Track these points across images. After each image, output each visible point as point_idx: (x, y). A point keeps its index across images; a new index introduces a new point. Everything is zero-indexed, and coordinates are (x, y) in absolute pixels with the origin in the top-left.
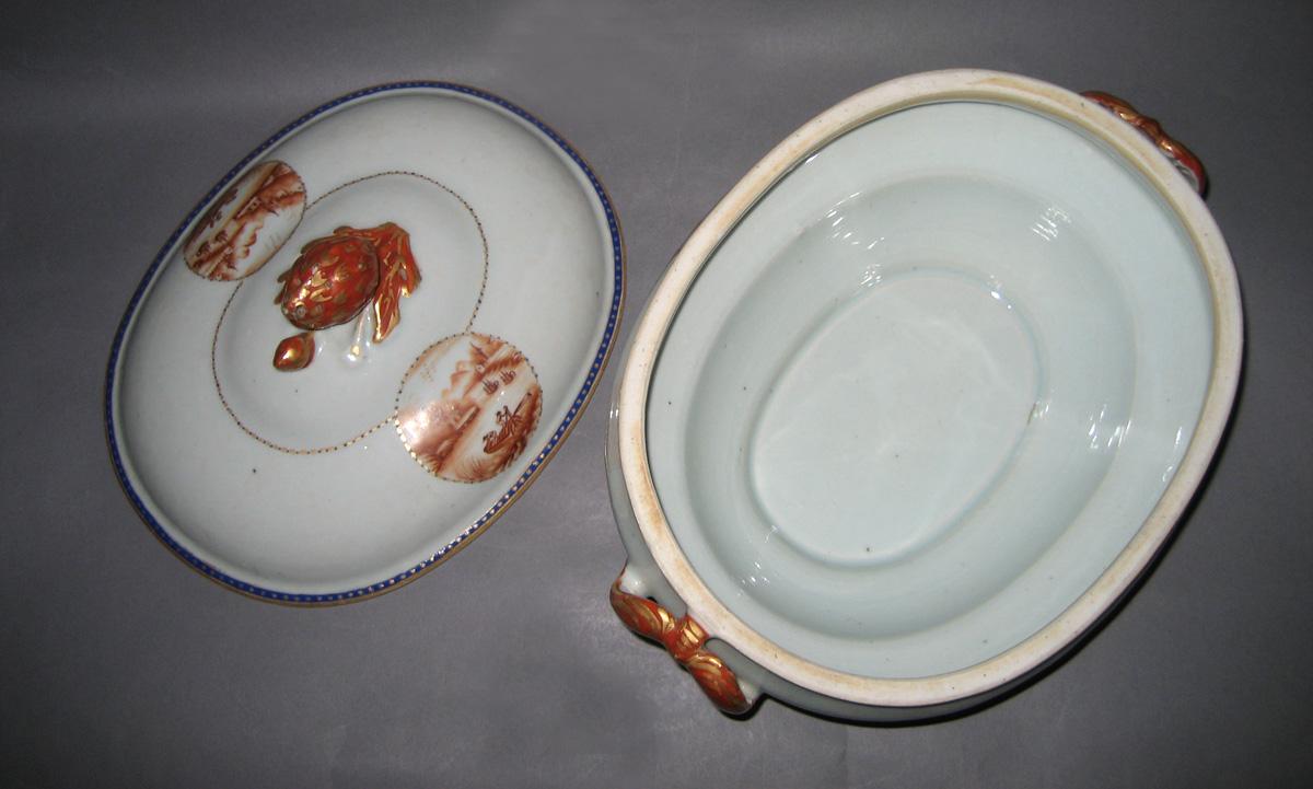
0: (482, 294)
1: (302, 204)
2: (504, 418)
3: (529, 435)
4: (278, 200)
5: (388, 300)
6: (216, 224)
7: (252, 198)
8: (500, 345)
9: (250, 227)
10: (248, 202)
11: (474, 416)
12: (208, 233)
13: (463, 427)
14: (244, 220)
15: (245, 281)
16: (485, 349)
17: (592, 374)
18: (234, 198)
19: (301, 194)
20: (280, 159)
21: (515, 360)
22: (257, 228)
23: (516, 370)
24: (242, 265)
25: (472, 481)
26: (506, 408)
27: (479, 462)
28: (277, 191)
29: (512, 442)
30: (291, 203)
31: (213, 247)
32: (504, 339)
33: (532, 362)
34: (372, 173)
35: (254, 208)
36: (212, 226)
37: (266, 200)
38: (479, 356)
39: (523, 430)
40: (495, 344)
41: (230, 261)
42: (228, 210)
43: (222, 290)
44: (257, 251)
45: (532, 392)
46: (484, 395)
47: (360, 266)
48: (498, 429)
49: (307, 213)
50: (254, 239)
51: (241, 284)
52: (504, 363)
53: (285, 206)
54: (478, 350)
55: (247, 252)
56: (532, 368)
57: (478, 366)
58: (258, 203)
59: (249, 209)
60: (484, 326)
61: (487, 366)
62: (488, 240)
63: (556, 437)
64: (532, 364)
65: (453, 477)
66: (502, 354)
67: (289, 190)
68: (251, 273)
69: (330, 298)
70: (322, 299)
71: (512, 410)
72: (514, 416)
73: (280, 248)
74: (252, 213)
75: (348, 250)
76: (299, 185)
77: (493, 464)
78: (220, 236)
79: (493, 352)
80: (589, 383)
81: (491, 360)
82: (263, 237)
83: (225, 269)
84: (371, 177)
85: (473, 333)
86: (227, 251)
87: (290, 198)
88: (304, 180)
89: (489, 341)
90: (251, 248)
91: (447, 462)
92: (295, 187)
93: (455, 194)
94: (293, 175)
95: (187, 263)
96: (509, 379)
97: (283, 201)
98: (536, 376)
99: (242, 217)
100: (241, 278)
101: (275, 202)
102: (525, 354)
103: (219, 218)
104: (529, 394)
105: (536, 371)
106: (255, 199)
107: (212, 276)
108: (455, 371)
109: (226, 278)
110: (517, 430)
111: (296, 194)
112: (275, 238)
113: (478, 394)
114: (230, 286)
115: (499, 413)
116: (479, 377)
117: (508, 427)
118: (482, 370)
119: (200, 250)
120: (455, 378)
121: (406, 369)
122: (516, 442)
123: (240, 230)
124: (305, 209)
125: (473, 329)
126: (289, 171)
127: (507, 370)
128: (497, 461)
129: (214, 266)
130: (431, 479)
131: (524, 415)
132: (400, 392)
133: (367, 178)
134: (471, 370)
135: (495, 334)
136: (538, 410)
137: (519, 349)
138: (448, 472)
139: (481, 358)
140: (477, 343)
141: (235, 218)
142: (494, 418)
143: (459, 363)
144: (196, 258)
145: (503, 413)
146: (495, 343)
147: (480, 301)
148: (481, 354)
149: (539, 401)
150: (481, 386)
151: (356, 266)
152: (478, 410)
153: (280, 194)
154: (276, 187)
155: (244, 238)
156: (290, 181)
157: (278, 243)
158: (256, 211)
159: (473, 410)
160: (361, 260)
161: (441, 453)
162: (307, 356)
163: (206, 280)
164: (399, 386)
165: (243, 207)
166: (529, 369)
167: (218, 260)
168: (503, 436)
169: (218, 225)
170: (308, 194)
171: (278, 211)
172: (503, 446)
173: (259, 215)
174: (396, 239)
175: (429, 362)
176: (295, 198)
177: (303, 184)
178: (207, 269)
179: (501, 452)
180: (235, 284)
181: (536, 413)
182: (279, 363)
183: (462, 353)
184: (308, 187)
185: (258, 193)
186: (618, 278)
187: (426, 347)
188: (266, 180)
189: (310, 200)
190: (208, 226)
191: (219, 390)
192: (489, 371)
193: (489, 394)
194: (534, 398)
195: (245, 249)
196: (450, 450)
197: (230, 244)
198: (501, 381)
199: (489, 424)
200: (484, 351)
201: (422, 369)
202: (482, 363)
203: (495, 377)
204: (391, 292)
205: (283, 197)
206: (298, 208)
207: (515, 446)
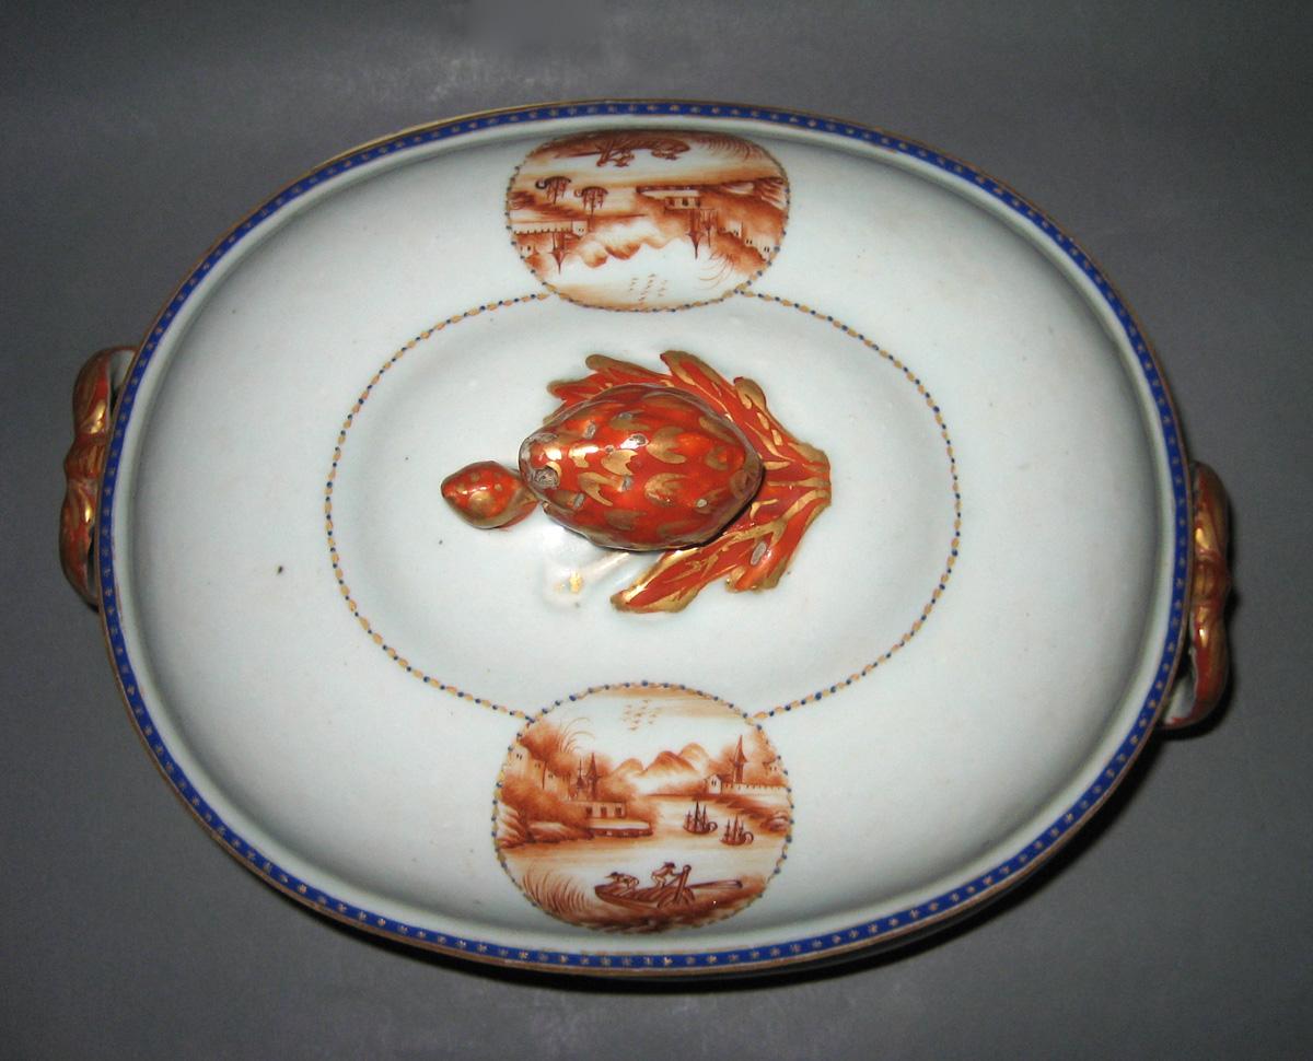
0: (833, 690)
1: (742, 278)
2: (669, 878)
3: (680, 926)
4: (723, 234)
5: (697, 565)
6: (610, 166)
7: (692, 187)
8: (777, 783)
9: (643, 228)
10: (680, 187)
11: (634, 835)
12: (583, 168)
13: (603, 832)
14: (646, 209)
15: (554, 299)
16: (750, 766)
17: (854, 934)
18: (671, 157)
19: (759, 260)
20: (793, 174)
21: (773, 824)
22: (649, 242)
23: (758, 838)
24: (574, 272)
25: (537, 903)
26: (688, 869)
27: (573, 892)
28: (735, 218)
29: (647, 913)
30: (731, 258)
31: (569, 198)
32: (792, 780)
33: (792, 849)
34: (883, 346)
35: (679, 205)
36: (600, 163)
37: (705, 214)
38: (733, 767)
39: (678, 914)
40: (771, 772)
41: (565, 245)
42: (646, 166)
43: (513, 275)
44: (614, 277)
45: (746, 886)
46: (680, 823)
47: (702, 503)
48: (646, 882)
49: (738, 297)
50: (626, 252)
51: (542, 297)
52: (754, 812)
53: (722, 253)
54: (742, 757)
55: (600, 261)
56: (784, 857)
57: (715, 778)
58: (692, 204)
59: (671, 200)
60: (785, 736)
61: (727, 790)
62: (926, 624)
63: (713, 959)
64: (788, 853)
65: (519, 876)
66: (766, 798)
67: (750, 235)
68: (570, 297)
69: (609, 504)
70: (594, 493)
71: (692, 879)
72: (688, 889)
73: (646, 310)
74: (667, 210)
75: (711, 463)
76: (771, 245)
77: (588, 912)
78: (594, 192)
79: (756, 782)
80: (837, 939)
81: (741, 790)
82: (644, 261)
83: (546, 249)
84: (876, 348)
85: (759, 728)
86: (578, 226)
87: (738, 249)
88: (786, 243)
89: (770, 760)
90: (612, 260)
91: (531, 850)
92: (761, 241)
93: (958, 505)
94: (780, 217)
95: (513, 180)
96: (736, 839)
97: (726, 244)
98: (777, 871)
99: (650, 199)
100: (553, 289)
101: (713, 230)
102: (796, 830)
103: (621, 164)
104: (739, 883)
105: (784, 866)
106: (694, 193)
107: (521, 238)
108: (676, 749)
109: (534, 263)
110: (669, 905)
111: (753, 252)
112: (656, 285)
113: (673, 814)
114: (525, 282)
115: (670, 866)
116: (699, 794)
117: (661, 892)
118: (716, 790)
119: (548, 182)
120: (666, 760)
121: (616, 679)
122: (650, 917)
123: (625, 217)
124: (739, 290)
125: (767, 724)
126: (780, 206)
127: (747, 825)
128: (599, 914)
129: (538, 228)
130: (487, 848)
131: (703, 900)
132: (573, 698)
133: (868, 343)
134: (699, 772)
135: (786, 763)
136: (729, 911)
137: (795, 815)
138: (518, 863)
139: (732, 771)
140: (749, 748)
141: (639, 190)
142: (658, 864)
143: (695, 746)
144: (530, 187)
145: (679, 869)
146: (773, 773)
147: (818, 697)
148: (739, 767)
149: (742, 903)
150: (688, 807)
151: (698, 497)
152: (648, 833)
153: (733, 226)
154: (741, 211)
155: (618, 235)
156: (767, 224)
157: (651, 299)
158: (675, 213)
159: (641, 825)
160: (713, 494)
161: (538, 832)
162: (502, 520)
163: (507, 237)
164: (582, 689)
165: (666, 187)
166: (777, 853)
167: (553, 225)
168: (645, 896)
169: (609, 174)
170: (769, 272)
171: (704, 250)
172: (626, 905)
173: (675, 225)
174: (804, 491)
175: (656, 702)
176: (746, 259)
177: (777, 249)
178: (527, 219)
179: (615, 909)
180: (538, 288)
181: (720, 912)
182: (456, 488)
183: (714, 738)
184: (780, 261)
185: (707, 189)
186: (1039, 845)
187: (676, 680)
188: (739, 183)
189: (759, 286)
190: (598, 157)
191: (357, 409)
192: (721, 799)
193: (687, 829)
194: (741, 893)
195: (604, 252)
196: (552, 841)
197: (593, 221)
198: (721, 831)
199: (641, 864)
200: (747, 767)
201: (637, 702)
202: (724, 779)
203: (720, 817)
204: (714, 558)
205: (731, 237)
206: (733, 277)
207: (645, 921)
